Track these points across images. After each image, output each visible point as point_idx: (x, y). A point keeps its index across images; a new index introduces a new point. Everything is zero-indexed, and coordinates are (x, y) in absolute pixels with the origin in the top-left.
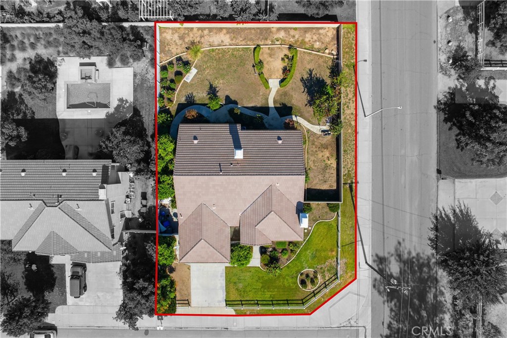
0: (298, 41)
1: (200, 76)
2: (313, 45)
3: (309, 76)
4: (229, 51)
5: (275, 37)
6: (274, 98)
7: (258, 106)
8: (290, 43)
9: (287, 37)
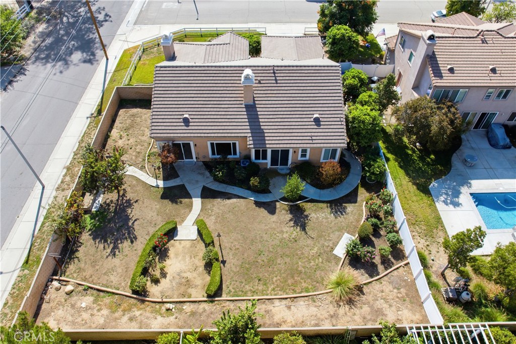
0: (124, 311)
1: (326, 244)
2: (95, 302)
3: (120, 245)
4: (273, 289)
5: (172, 318)
6: (190, 211)
7: (219, 199)
8: (143, 306)
9: (148, 318)
